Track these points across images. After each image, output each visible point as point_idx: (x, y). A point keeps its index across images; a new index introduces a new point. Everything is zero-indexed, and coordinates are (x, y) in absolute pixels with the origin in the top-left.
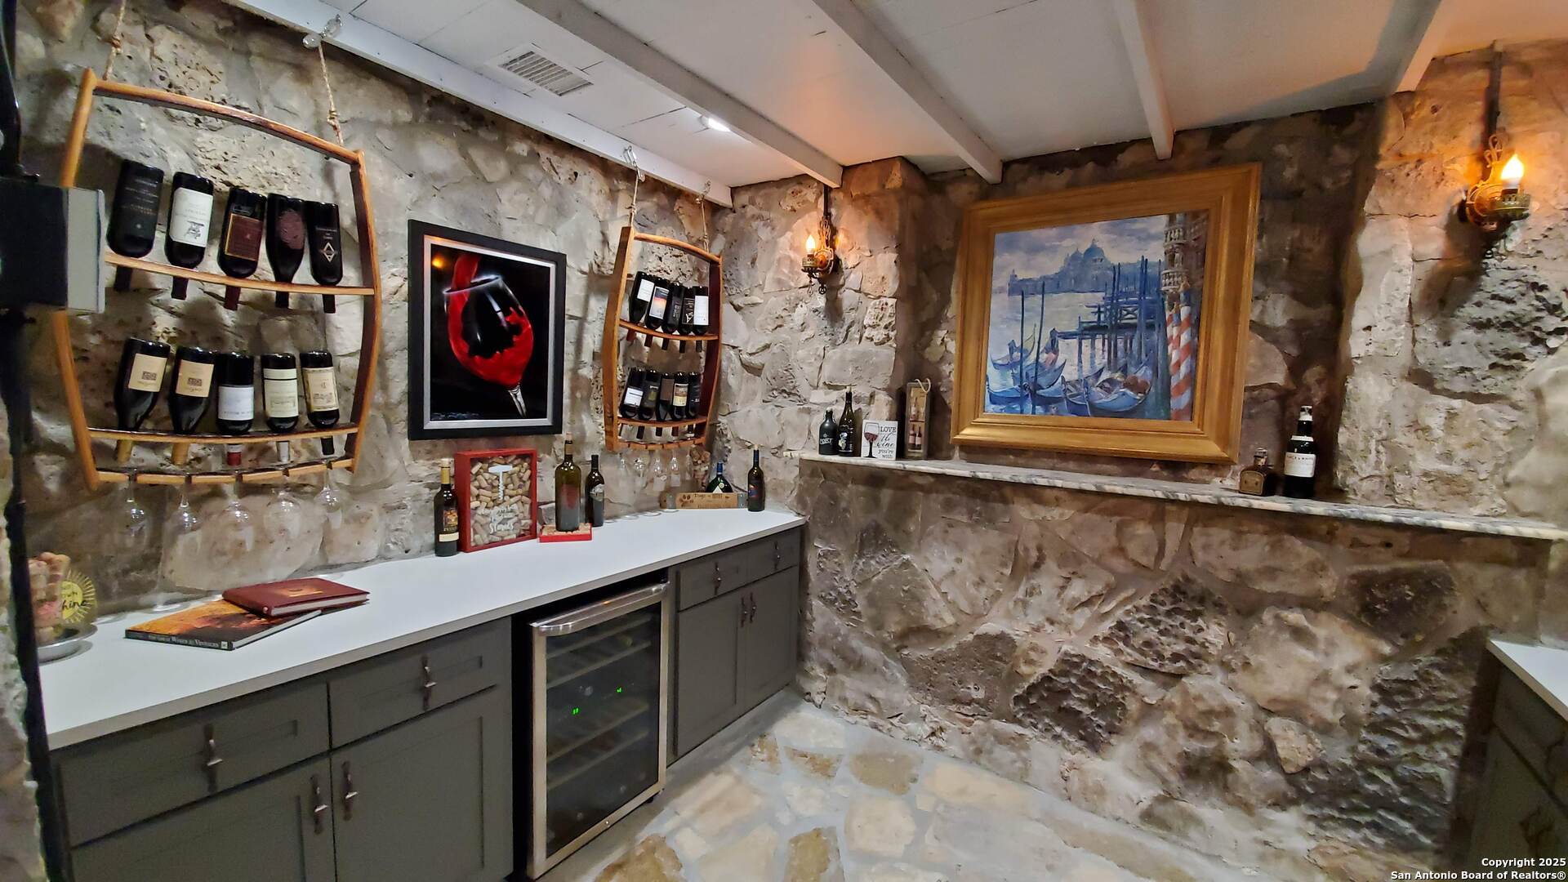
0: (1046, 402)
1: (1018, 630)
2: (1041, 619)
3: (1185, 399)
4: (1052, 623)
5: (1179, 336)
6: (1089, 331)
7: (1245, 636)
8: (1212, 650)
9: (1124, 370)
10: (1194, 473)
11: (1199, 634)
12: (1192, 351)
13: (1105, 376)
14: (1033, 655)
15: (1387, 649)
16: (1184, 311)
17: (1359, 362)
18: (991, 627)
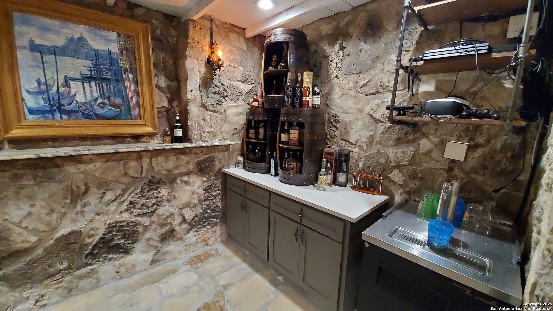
0: (69, 113)
1: (81, 225)
2: (93, 215)
3: (137, 112)
4: (98, 214)
5: (130, 87)
6: (86, 79)
7: (173, 189)
8: (164, 198)
9: (109, 98)
10: (144, 139)
11: (159, 194)
12: (136, 92)
13: (100, 101)
14: (92, 233)
15: (205, 179)
16: (131, 76)
17: (190, 101)
18: (64, 231)
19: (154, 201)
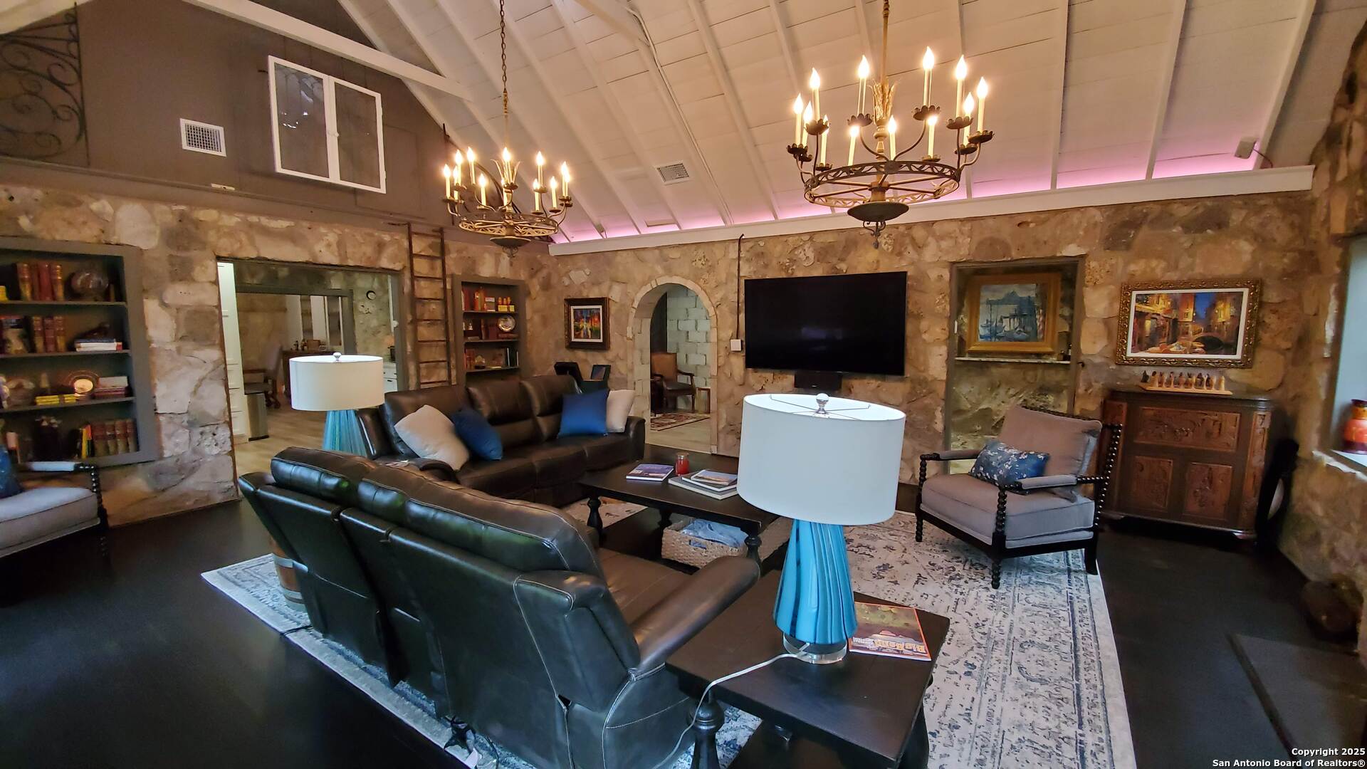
0: (999, 338)
1: (993, 406)
2: (1000, 402)
3: (1041, 336)
4: (1003, 402)
5: (1039, 318)
6: (1013, 316)
8: (1051, 403)
9: (1024, 328)
10: (1044, 357)
12: (1043, 322)
13: (1018, 329)
14: (998, 413)
16: (1041, 311)
18: (983, 406)
19: (1042, 404)
